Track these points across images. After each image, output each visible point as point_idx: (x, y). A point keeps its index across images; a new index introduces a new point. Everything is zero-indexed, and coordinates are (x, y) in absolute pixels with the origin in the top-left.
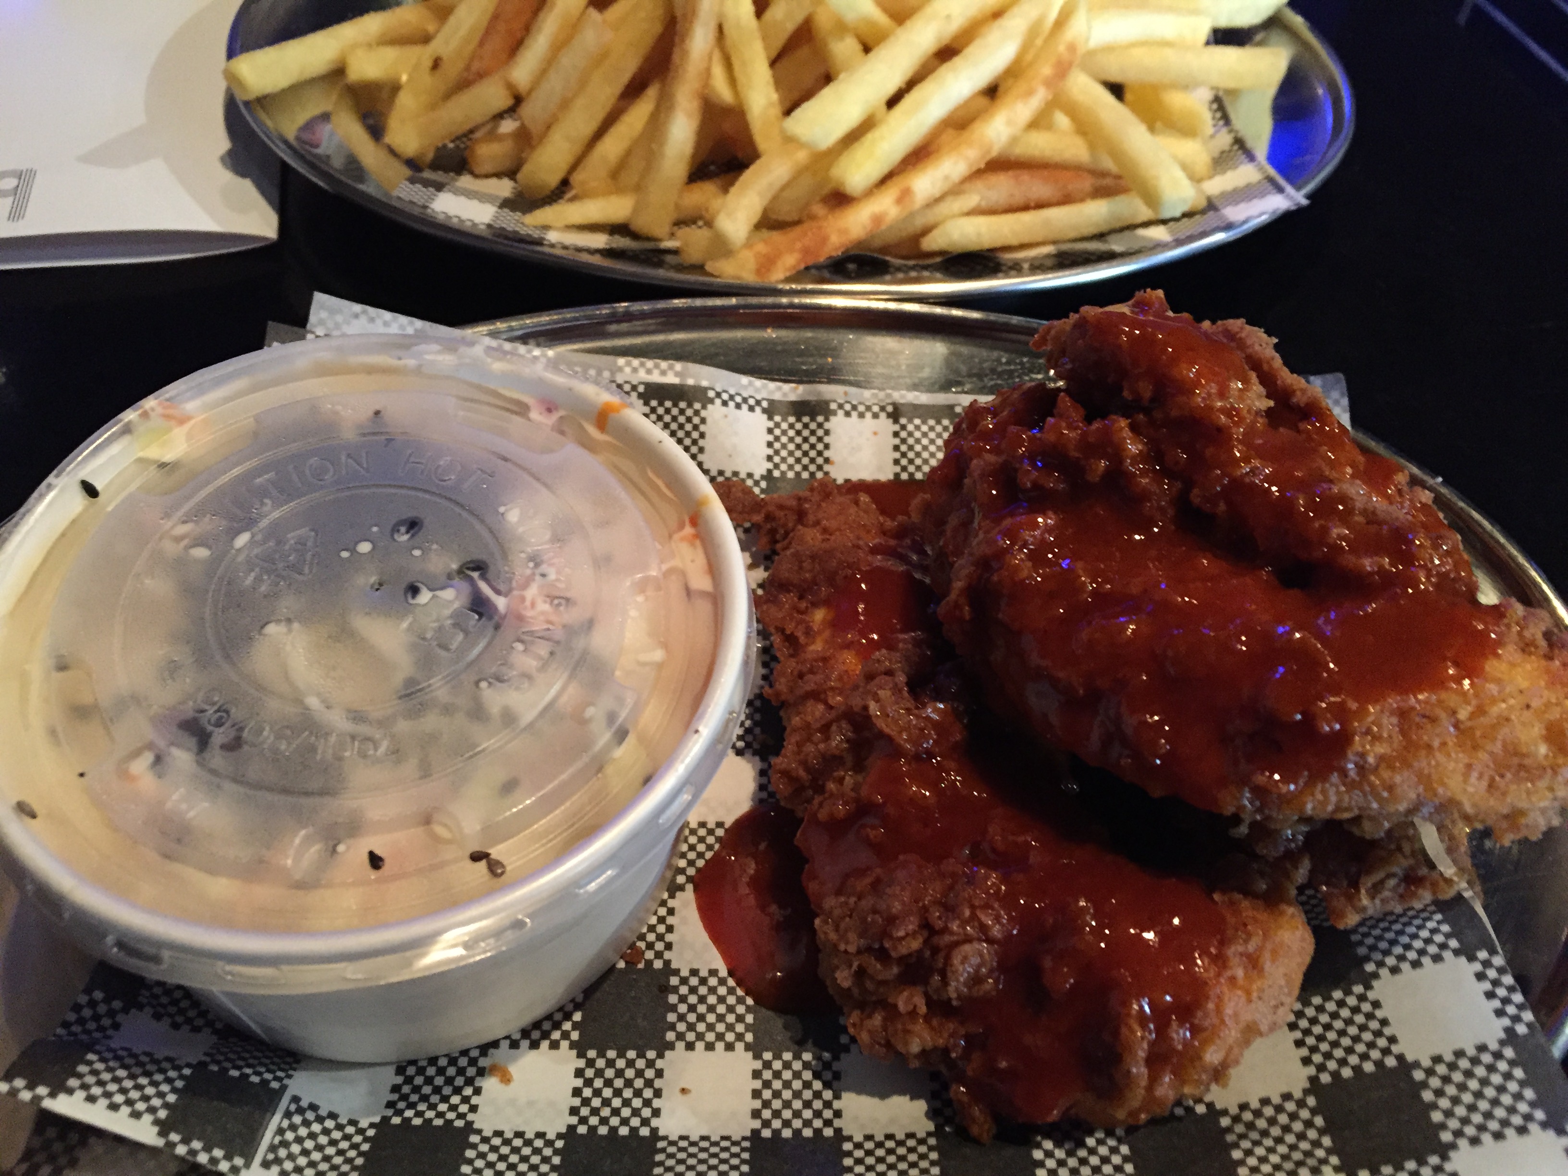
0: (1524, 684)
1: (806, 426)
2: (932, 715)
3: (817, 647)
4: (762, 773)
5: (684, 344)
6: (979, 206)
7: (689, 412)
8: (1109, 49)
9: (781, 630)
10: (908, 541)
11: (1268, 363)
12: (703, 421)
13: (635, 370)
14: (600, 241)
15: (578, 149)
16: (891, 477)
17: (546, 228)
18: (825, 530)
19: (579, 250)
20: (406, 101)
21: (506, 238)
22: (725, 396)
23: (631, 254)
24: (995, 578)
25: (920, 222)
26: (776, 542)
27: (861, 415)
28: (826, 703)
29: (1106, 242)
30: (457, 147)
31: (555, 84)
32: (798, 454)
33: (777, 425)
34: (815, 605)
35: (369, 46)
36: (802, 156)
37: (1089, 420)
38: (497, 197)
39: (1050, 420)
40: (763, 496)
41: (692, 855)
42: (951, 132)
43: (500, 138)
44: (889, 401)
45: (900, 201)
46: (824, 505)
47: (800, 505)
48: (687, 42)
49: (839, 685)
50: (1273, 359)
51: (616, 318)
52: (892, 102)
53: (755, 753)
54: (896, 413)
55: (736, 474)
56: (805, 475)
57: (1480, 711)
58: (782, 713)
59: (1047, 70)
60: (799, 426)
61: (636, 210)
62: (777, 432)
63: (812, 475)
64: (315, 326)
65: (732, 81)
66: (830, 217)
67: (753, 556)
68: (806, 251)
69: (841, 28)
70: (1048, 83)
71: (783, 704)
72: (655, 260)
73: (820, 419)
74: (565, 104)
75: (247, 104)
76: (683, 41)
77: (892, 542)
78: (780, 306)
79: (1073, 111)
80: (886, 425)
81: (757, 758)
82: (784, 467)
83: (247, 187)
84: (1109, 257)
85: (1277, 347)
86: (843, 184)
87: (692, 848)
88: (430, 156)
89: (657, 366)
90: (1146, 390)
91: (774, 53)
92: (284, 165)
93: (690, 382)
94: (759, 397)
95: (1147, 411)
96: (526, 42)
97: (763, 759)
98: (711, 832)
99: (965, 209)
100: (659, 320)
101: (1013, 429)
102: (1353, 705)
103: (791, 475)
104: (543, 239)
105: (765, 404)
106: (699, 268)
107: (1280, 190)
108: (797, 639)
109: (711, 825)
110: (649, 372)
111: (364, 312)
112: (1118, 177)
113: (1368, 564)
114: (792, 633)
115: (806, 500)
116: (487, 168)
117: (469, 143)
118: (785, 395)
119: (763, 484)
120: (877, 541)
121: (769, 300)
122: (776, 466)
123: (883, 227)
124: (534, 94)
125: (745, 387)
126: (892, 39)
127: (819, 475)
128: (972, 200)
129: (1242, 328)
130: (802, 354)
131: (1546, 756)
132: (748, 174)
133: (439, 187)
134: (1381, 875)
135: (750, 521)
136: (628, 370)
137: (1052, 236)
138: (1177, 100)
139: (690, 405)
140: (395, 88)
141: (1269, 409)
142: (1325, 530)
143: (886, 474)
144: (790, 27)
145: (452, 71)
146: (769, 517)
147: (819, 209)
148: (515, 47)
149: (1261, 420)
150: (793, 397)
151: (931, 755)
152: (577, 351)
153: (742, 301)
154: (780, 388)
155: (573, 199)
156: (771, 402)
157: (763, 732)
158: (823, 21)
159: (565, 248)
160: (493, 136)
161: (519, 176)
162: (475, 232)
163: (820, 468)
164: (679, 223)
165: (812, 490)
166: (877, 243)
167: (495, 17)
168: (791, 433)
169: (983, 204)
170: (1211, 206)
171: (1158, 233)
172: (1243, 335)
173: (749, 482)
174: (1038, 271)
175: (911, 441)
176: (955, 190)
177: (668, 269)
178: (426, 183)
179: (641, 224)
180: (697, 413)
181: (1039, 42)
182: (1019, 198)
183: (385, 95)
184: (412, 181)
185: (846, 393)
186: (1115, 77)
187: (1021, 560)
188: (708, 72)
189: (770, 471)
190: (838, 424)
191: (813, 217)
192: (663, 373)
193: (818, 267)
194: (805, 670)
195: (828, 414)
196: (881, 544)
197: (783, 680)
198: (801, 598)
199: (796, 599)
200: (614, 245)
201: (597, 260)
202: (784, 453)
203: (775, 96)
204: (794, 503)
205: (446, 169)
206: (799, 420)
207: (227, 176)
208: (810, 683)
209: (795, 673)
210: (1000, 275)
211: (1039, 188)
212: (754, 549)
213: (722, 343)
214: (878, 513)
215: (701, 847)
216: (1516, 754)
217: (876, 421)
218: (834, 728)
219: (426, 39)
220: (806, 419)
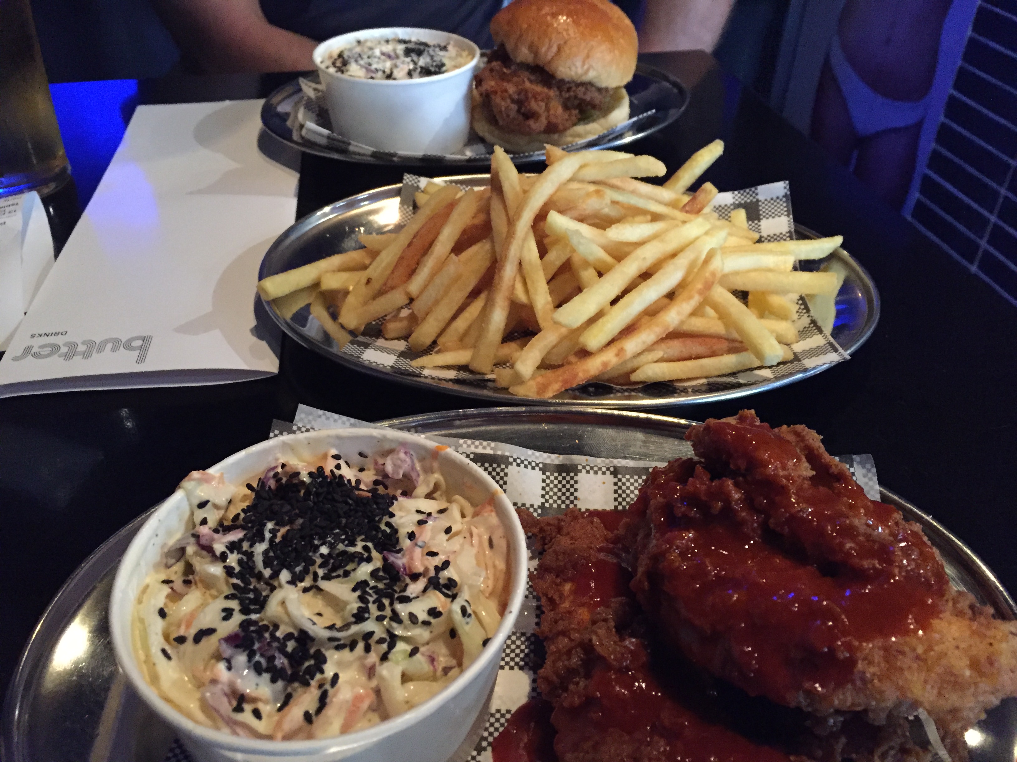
0: (957, 635)
1: (564, 478)
2: (629, 646)
3: (566, 605)
4: (534, 681)
5: (496, 432)
6: (663, 357)
7: (498, 470)
8: (736, 273)
9: (546, 595)
10: (620, 546)
11: (817, 449)
12: (506, 475)
13: (469, 446)
14: (452, 374)
15: (442, 325)
16: (613, 508)
17: (423, 368)
18: (572, 538)
19: (440, 379)
20: (351, 300)
21: (402, 374)
22: (519, 461)
23: (468, 381)
24: (660, 566)
25: (630, 366)
26: (546, 544)
27: (596, 473)
28: (570, 638)
29: (736, 377)
30: (377, 323)
31: (432, 293)
32: (560, 494)
33: (548, 477)
34: (566, 581)
35: (334, 271)
36: (564, 331)
37: (712, 480)
38: (397, 351)
39: (691, 479)
40: (538, 518)
41: (491, 729)
42: (647, 317)
43: (402, 319)
44: (612, 465)
45: (617, 355)
46: (572, 523)
47: (559, 523)
48: (502, 272)
49: (576, 627)
50: (819, 447)
51: (460, 417)
52: (614, 302)
53: (530, 669)
54: (615, 472)
55: (524, 505)
56: (563, 506)
57: (930, 649)
58: (545, 644)
59: (699, 286)
60: (560, 478)
61: (473, 358)
62: (548, 481)
63: (567, 506)
64: (298, 422)
65: (527, 291)
66: (579, 363)
67: (532, 552)
68: (565, 382)
69: (586, 264)
70: (700, 293)
71: (546, 638)
72: (482, 385)
73: (572, 474)
74: (437, 302)
75: (268, 302)
76: (500, 271)
77: (611, 546)
78: (551, 412)
79: (715, 307)
80: (609, 478)
81: (531, 672)
82: (551, 501)
83: (264, 345)
84: (738, 386)
85: (823, 441)
86: (586, 346)
87: (492, 725)
88: (362, 328)
89: (481, 444)
90: (742, 464)
91: (550, 277)
92: (284, 334)
93: (499, 453)
94: (537, 462)
95: (744, 476)
96: (417, 270)
97: (535, 672)
98: (503, 716)
99: (655, 359)
100: (484, 419)
101: (673, 483)
102: (856, 643)
103: (555, 506)
104: (421, 374)
105: (541, 465)
106: (505, 390)
107: (836, 350)
108: (554, 600)
109: (503, 711)
110: (476, 447)
111: (324, 414)
112: (741, 342)
113: (866, 564)
114: (552, 597)
115: (562, 520)
116: (393, 335)
117: (384, 321)
118: (552, 460)
119: (539, 511)
120: (602, 545)
121: (544, 408)
122: (547, 501)
123: (609, 368)
124: (419, 298)
125: (530, 456)
126: (613, 270)
127: (571, 506)
128: (659, 354)
129: (803, 430)
130: (561, 438)
131: (971, 677)
132: (534, 340)
133: (366, 346)
134: (884, 748)
135: (530, 532)
136: (465, 446)
137: (705, 374)
138: (776, 300)
139: (499, 466)
140: (346, 293)
141: (813, 476)
142: (842, 545)
143: (610, 506)
144: (558, 263)
145: (376, 285)
146: (541, 530)
147: (573, 359)
148: (412, 273)
149: (806, 482)
150: (557, 462)
151: (628, 669)
152: (436, 435)
153: (528, 408)
154: (550, 457)
155: (438, 352)
156: (545, 465)
157: (535, 656)
158: (576, 259)
159: (433, 378)
160: (396, 317)
161: (409, 340)
162: (384, 370)
163: (572, 502)
164: (496, 365)
165: (566, 515)
166: (606, 377)
167: (401, 258)
168: (556, 482)
169: (665, 356)
170: (797, 358)
171: (766, 373)
172: (804, 433)
173: (531, 510)
174: (697, 393)
175: (624, 488)
176: (649, 349)
177: (489, 390)
178: (360, 344)
179: (476, 366)
180: (502, 470)
181: (696, 270)
182: (685, 354)
183: (340, 296)
184: (352, 343)
185: (587, 460)
186: (741, 287)
187: (675, 557)
188: (513, 287)
189: (543, 504)
190: (582, 477)
191: (569, 363)
192: (484, 448)
193: (573, 390)
194: (558, 618)
195: (577, 472)
196: (604, 547)
197: (546, 624)
198: (557, 576)
199: (554, 577)
200: (460, 377)
201: (450, 386)
202: (551, 493)
203: (550, 299)
204: (556, 522)
205: (371, 336)
206: (560, 475)
207: (254, 339)
208: (561, 626)
209: (553, 620)
210: (676, 395)
211: (695, 347)
212: (533, 548)
213: (516, 432)
214: (604, 528)
215: (497, 725)
216: (953, 674)
217: (604, 476)
218: (573, 652)
219: (365, 267)
220: (564, 474)
